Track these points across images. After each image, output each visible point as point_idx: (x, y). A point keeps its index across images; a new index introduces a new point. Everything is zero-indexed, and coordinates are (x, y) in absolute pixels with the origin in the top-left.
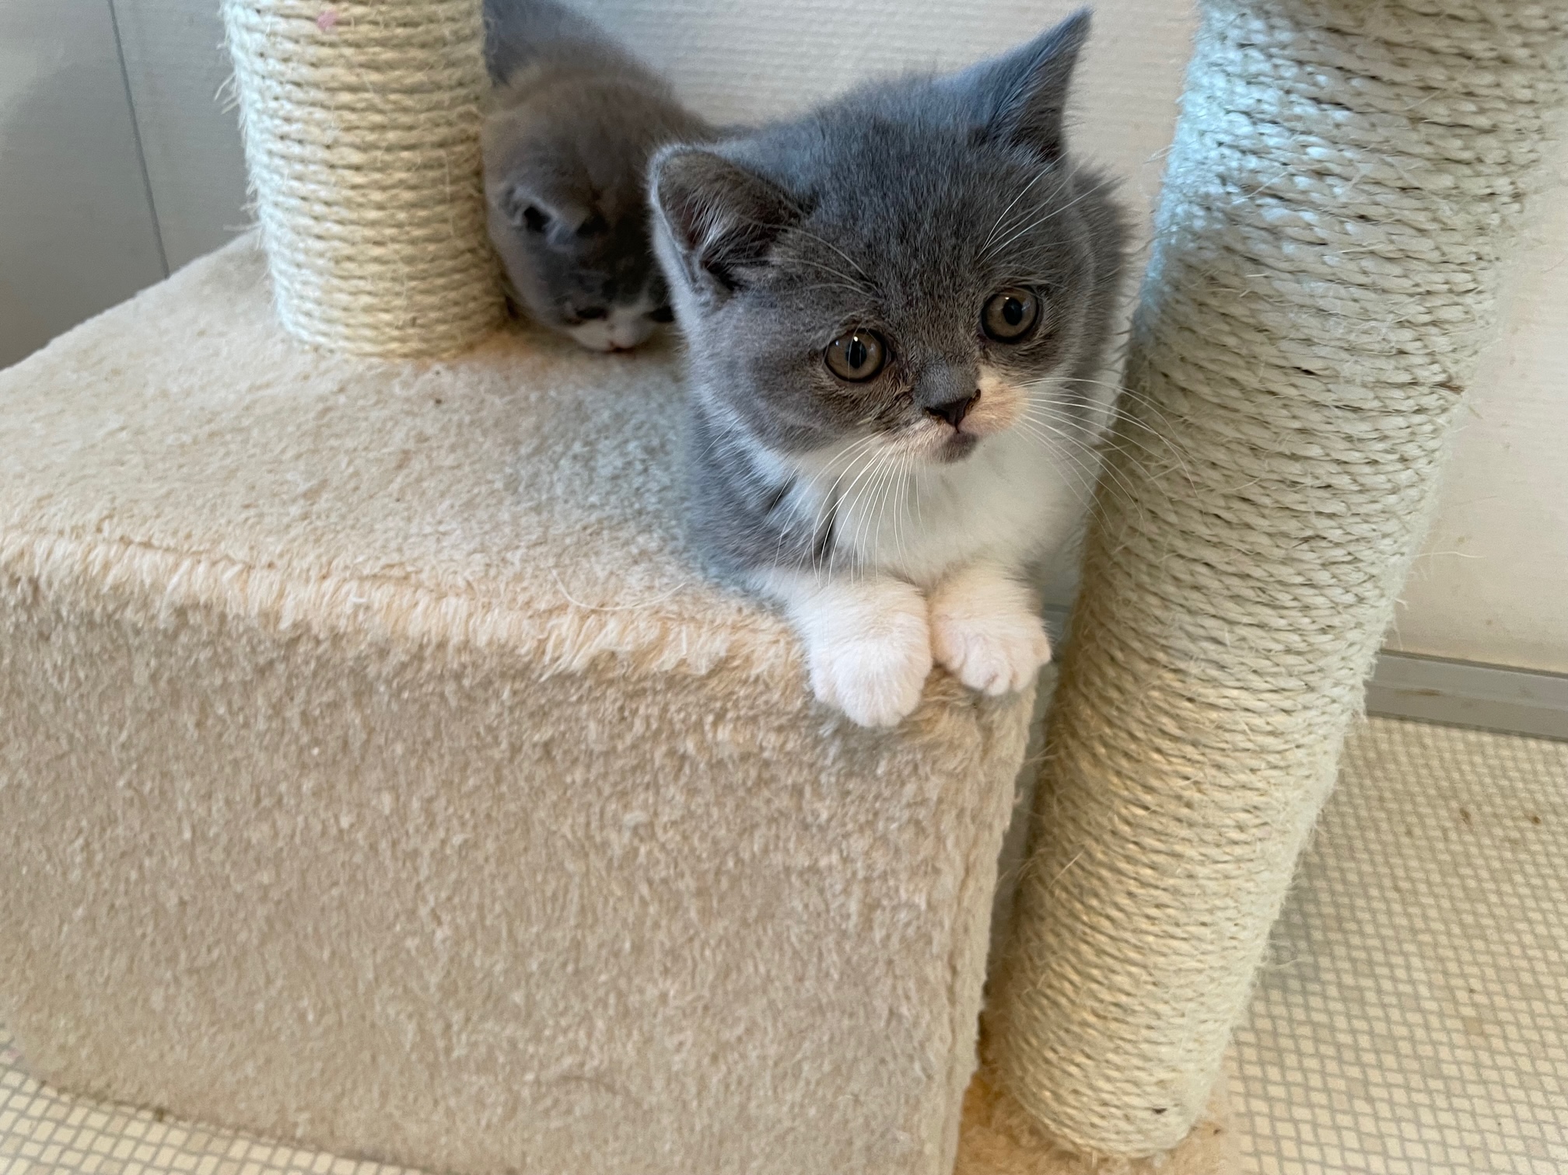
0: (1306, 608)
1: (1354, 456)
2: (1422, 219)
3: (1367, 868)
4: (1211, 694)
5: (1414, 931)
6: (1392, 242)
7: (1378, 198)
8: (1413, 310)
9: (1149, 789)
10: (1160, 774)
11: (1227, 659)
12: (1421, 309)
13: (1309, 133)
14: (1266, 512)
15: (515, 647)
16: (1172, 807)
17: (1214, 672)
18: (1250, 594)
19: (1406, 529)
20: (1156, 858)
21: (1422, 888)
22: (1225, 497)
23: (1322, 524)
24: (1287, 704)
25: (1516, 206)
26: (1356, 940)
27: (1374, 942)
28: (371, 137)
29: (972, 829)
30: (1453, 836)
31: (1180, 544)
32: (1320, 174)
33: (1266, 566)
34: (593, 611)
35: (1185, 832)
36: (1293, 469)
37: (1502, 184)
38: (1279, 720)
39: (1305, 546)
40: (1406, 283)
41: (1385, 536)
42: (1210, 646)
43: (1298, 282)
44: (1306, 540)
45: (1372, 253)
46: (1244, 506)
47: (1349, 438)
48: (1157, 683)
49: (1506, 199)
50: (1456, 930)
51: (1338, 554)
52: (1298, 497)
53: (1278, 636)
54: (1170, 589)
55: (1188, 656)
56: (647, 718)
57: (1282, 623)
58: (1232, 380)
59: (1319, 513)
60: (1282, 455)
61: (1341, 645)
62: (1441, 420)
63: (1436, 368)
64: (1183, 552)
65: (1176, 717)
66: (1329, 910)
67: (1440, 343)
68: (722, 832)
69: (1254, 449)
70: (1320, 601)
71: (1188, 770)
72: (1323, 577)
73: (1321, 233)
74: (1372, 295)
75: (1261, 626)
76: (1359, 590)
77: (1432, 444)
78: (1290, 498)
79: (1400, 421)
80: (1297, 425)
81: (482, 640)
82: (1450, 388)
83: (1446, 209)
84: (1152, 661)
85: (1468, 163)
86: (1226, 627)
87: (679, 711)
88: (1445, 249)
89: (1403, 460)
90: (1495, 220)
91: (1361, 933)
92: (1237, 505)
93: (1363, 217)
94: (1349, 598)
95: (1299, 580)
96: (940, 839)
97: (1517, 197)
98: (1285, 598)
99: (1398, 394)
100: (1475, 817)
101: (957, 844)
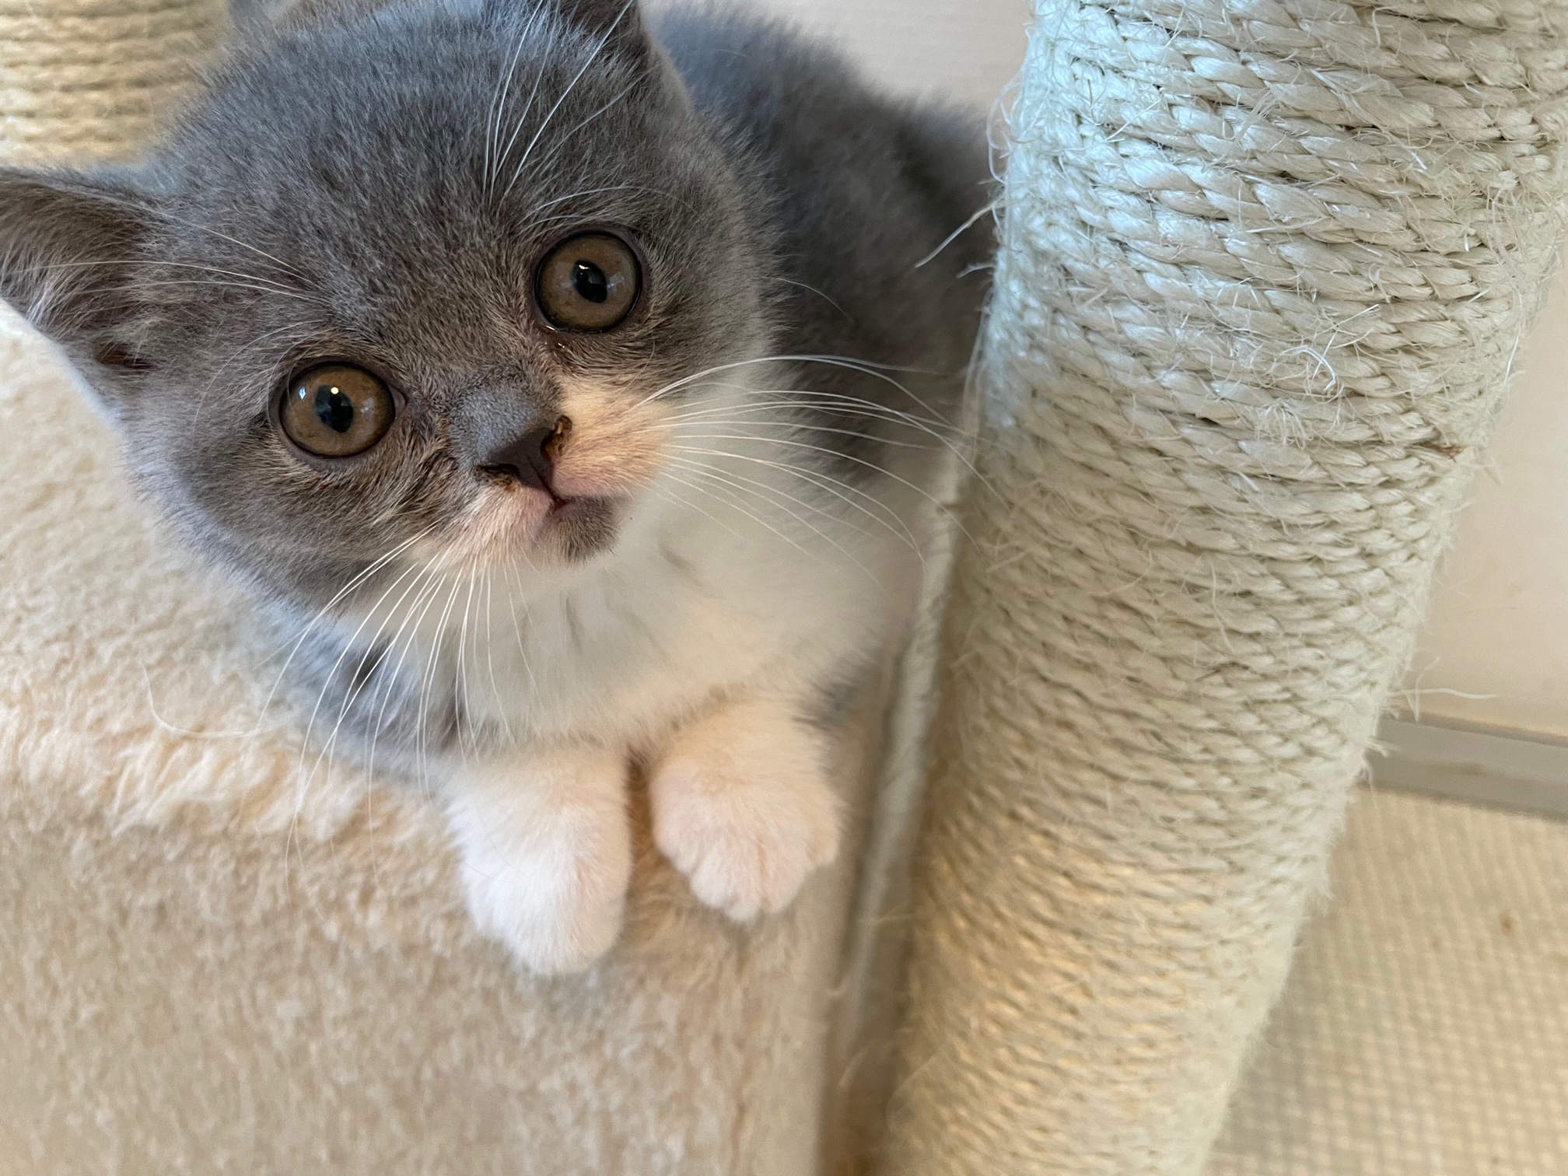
0: (1223, 764)
1: (1287, 551)
2: (1379, 178)
3: (1380, 992)
4: (1092, 871)
5: (1431, 1078)
6: (1332, 216)
7: (1305, 143)
8: (1375, 329)
9: (1021, 985)
10: (1033, 968)
11: (1113, 827)
12: (1384, 326)
13: (1195, 35)
14: (1157, 626)
15: (76, 787)
16: (1050, 1011)
17: (1097, 843)
18: (1140, 741)
19: (1375, 651)
20: (1034, 1071)
21: (1447, 1020)
22: (1099, 601)
23: (1240, 649)
24: (1205, 890)
25: (1541, 161)
26: (1358, 1088)
27: (1380, 1092)
28: (44, 74)
29: (739, 1059)
30: (1489, 951)
31: (1039, 662)
32: (1214, 103)
33: (1161, 704)
34: (185, 738)
35: (1069, 1044)
36: (1191, 568)
37: (1517, 122)
38: (1193, 909)
39: (1218, 679)
40: (1357, 285)
41: (1341, 663)
42: (1089, 809)
43: (1186, 278)
44: (1217, 670)
45: (1301, 234)
46: (1124, 616)
47: (1276, 525)
48: (1021, 846)
49: (1525, 149)
50: (1483, 1077)
51: (1269, 690)
52: (1203, 608)
53: (1184, 800)
54: (1033, 725)
55: (1060, 818)
56: (272, 889)
57: (1188, 783)
58: (1099, 429)
59: (1233, 632)
60: (1174, 544)
61: (1278, 813)
62: (1425, 497)
63: (1413, 418)
64: (1047, 674)
65: (1048, 895)
66: (1328, 1047)
67: (1420, 381)
68: (408, 1036)
69: (1134, 535)
70: (1244, 754)
71: (1070, 967)
72: (1248, 722)
73: (1217, 200)
74: (1302, 303)
75: (1158, 785)
76: (1306, 739)
77: (1413, 532)
78: (1190, 609)
79: (1357, 500)
80: (1194, 501)
81: (33, 773)
82: (1438, 449)
83: (1417, 162)
84: (1014, 816)
85: (1457, 86)
86: (1108, 782)
87: (312, 882)
88: (1421, 230)
89: (1366, 555)
90: (1505, 182)
91: (1366, 1079)
92: (1114, 613)
93: (1285, 176)
94: (1290, 750)
95: (1212, 724)
96: (691, 1073)
97: (1544, 145)
98: (1191, 749)
99: (1353, 459)
100: (1519, 928)
101: (717, 1076)
